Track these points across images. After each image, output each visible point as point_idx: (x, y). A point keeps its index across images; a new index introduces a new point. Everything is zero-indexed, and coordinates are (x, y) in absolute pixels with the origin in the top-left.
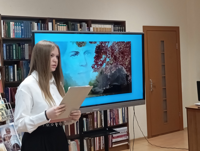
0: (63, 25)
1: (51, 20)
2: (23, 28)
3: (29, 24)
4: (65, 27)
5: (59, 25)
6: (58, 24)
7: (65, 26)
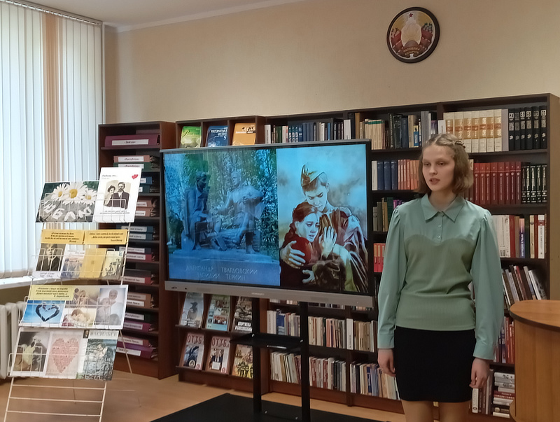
0: (377, 123)
1: (350, 114)
2: (301, 134)
3: (312, 126)
4: (379, 126)
5: (368, 123)
6: (366, 120)
7: (379, 123)
